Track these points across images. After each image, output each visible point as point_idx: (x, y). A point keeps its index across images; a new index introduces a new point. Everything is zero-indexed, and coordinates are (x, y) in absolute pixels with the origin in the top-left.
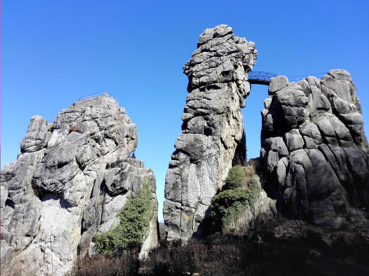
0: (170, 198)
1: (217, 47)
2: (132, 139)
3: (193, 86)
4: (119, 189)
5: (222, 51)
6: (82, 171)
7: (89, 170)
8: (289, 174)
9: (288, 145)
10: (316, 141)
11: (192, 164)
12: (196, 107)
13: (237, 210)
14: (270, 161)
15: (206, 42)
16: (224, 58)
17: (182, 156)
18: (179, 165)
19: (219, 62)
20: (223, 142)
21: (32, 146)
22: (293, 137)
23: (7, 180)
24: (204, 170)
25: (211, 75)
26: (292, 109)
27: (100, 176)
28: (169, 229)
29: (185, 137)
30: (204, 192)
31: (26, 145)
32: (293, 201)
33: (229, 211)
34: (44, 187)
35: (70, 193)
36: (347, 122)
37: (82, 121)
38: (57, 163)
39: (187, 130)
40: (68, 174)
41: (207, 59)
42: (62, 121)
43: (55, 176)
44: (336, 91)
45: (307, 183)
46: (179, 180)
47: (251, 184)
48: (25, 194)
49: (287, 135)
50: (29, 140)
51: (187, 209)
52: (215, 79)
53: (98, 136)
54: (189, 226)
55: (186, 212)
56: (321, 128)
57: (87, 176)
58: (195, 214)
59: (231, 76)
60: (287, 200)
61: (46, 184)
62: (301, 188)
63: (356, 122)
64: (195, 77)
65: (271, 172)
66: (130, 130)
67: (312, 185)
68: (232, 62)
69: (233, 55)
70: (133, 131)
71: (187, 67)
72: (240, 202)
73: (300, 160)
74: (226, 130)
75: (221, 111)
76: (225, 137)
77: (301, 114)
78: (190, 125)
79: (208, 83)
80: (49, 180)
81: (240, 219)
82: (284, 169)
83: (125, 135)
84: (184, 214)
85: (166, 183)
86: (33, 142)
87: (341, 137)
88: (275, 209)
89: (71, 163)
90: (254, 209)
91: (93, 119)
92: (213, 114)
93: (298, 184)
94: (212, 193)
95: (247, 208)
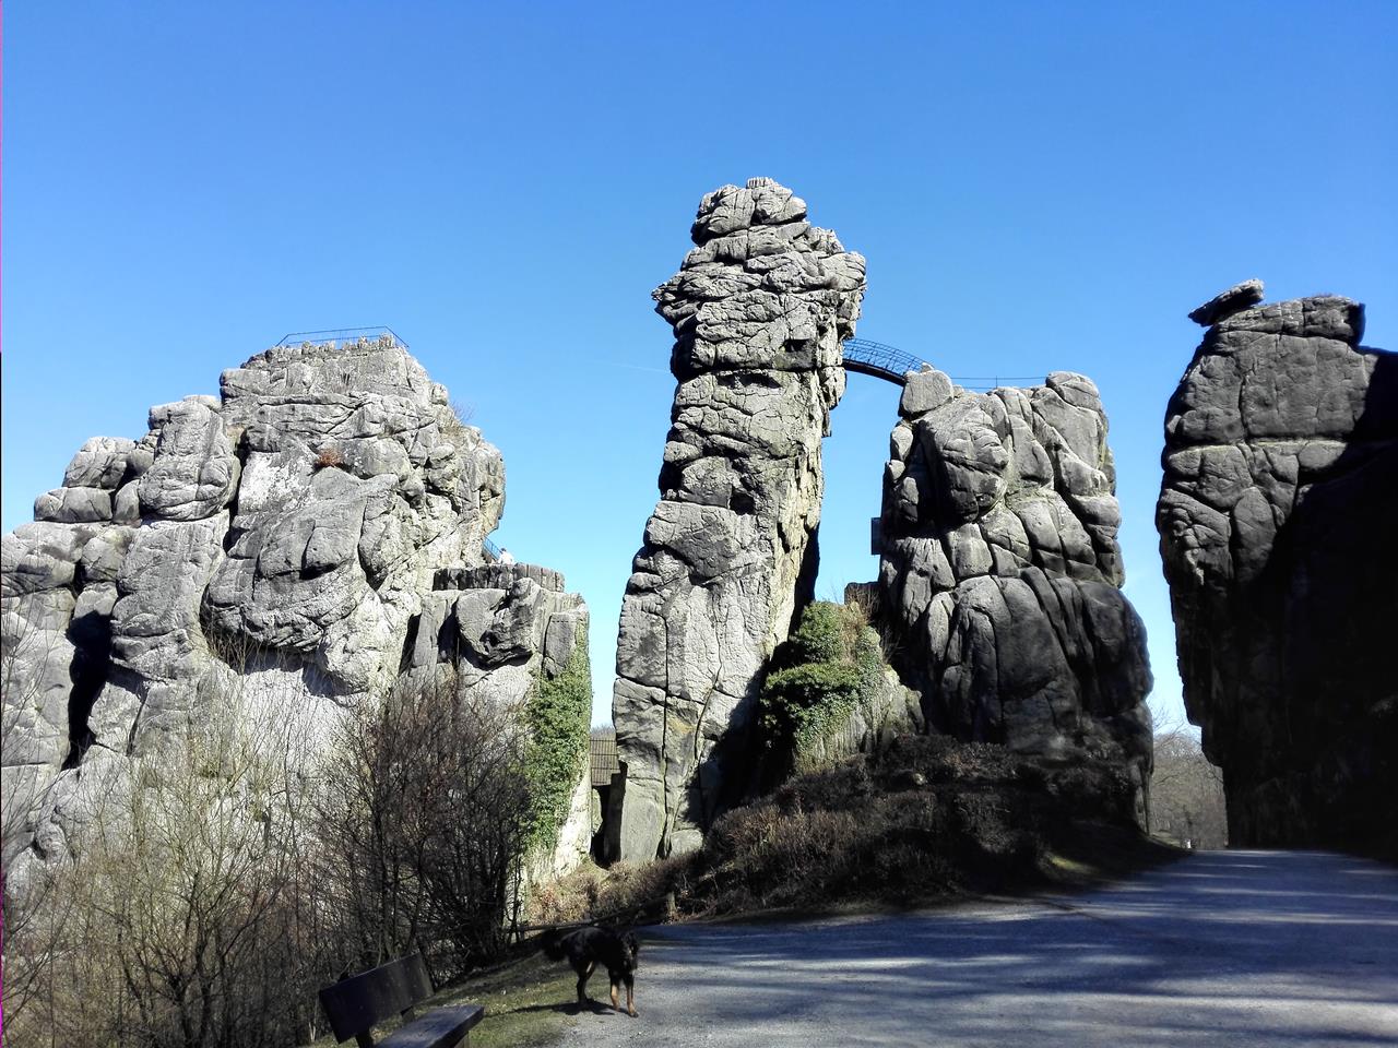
0: (633, 676)
1: (768, 261)
2: (494, 495)
3: (697, 366)
4: (508, 650)
5: (786, 279)
6: (376, 589)
7: (395, 589)
8: (956, 633)
9: (954, 563)
10: (1018, 558)
11: (697, 588)
12: (709, 429)
13: (831, 714)
14: (909, 599)
15: (729, 232)
16: (790, 298)
17: (668, 563)
18: (660, 587)
19: (777, 309)
20: (782, 535)
21: (186, 502)
22: (968, 545)
23: (22, 591)
24: (730, 606)
25: (752, 342)
26: (970, 474)
27: (433, 609)
28: (631, 755)
29: (678, 513)
30: (727, 663)
31: (164, 497)
32: (965, 696)
33: (811, 715)
34: (253, 634)
35: (347, 655)
36: (1087, 518)
37: (355, 437)
38: (297, 563)
39: (683, 494)
40: (338, 598)
41: (740, 291)
42: (283, 428)
43: (291, 602)
44: (1067, 433)
45: (997, 660)
46: (658, 629)
47: (860, 649)
48: (183, 651)
49: (953, 536)
50: (173, 481)
51: (682, 704)
52: (765, 358)
53: (417, 490)
54: (688, 749)
55: (679, 712)
56: (1030, 527)
57: (389, 605)
58: (704, 719)
59: (810, 355)
60: (951, 693)
61: (260, 624)
62: (984, 668)
63: (1107, 520)
64: (703, 339)
65: (911, 623)
66: (488, 468)
67: (1008, 663)
68: (814, 316)
69: (818, 294)
70: (496, 469)
71: (671, 297)
72: (840, 695)
73: (984, 605)
74: (790, 502)
75: (783, 452)
76: (788, 521)
77: (989, 490)
78: (691, 475)
79: (742, 365)
80: (271, 613)
81: (836, 735)
82: (946, 620)
83: (479, 483)
84: (673, 718)
85: (620, 635)
86: (191, 489)
87: (1071, 553)
88: (919, 714)
89: (347, 566)
90: (871, 712)
91: (392, 432)
92: (759, 456)
93: (976, 659)
94: (752, 666)
95: (855, 709)
